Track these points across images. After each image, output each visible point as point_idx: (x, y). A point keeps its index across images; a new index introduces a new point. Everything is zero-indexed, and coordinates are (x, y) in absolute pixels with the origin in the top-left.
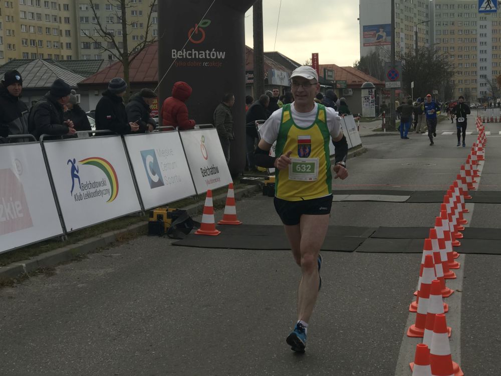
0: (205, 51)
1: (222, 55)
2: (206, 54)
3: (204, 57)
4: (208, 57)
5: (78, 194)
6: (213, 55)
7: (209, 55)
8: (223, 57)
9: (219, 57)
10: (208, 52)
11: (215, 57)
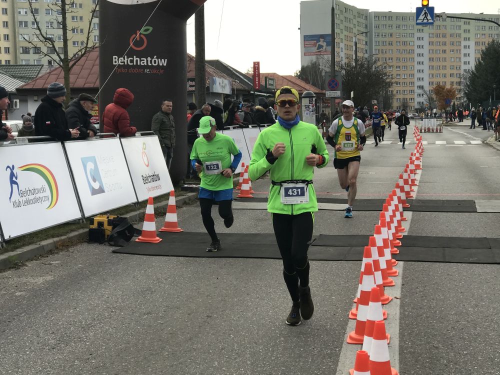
0: (147, 58)
1: (163, 62)
2: (147, 61)
3: (146, 64)
4: (149, 64)
5: (17, 201)
6: (155, 62)
7: (151, 62)
8: (165, 65)
9: (161, 65)
11: (157, 64)
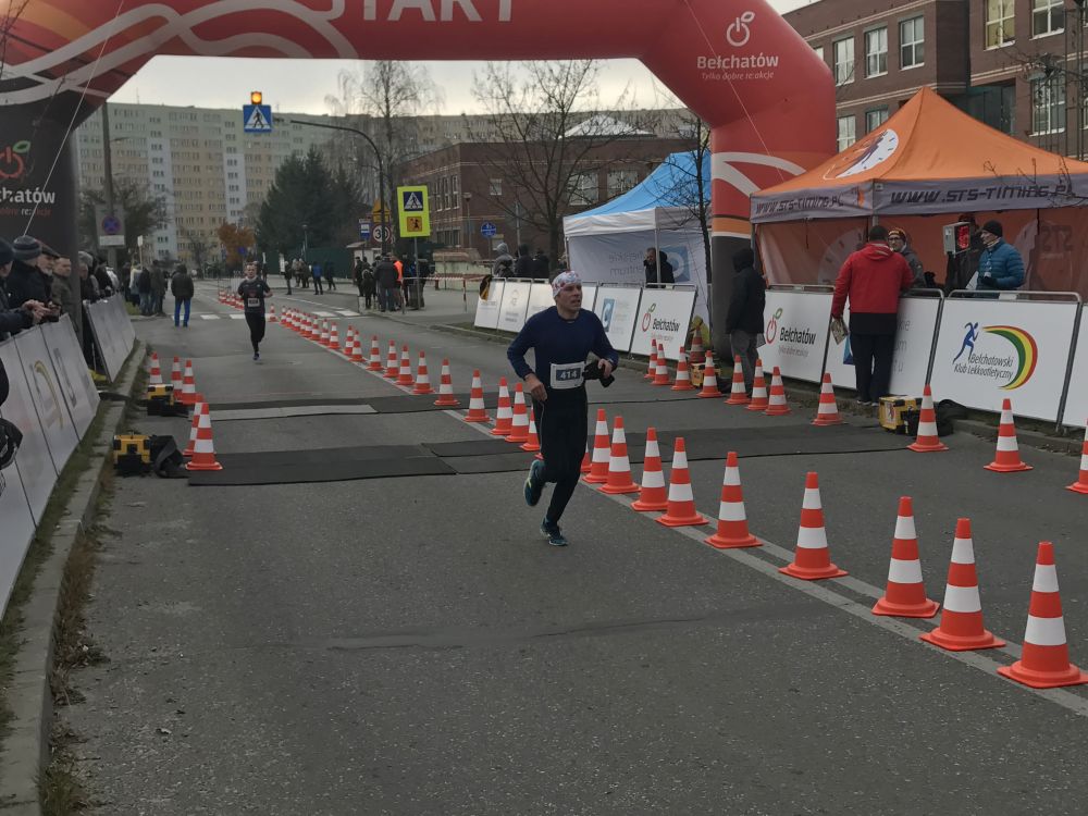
0: (24, 191)
1: (50, 198)
2: (25, 195)
3: (23, 201)
4: (29, 201)
6: (37, 197)
7: (31, 198)
8: (52, 201)
9: (46, 201)
10: (28, 192)
11: (40, 200)
